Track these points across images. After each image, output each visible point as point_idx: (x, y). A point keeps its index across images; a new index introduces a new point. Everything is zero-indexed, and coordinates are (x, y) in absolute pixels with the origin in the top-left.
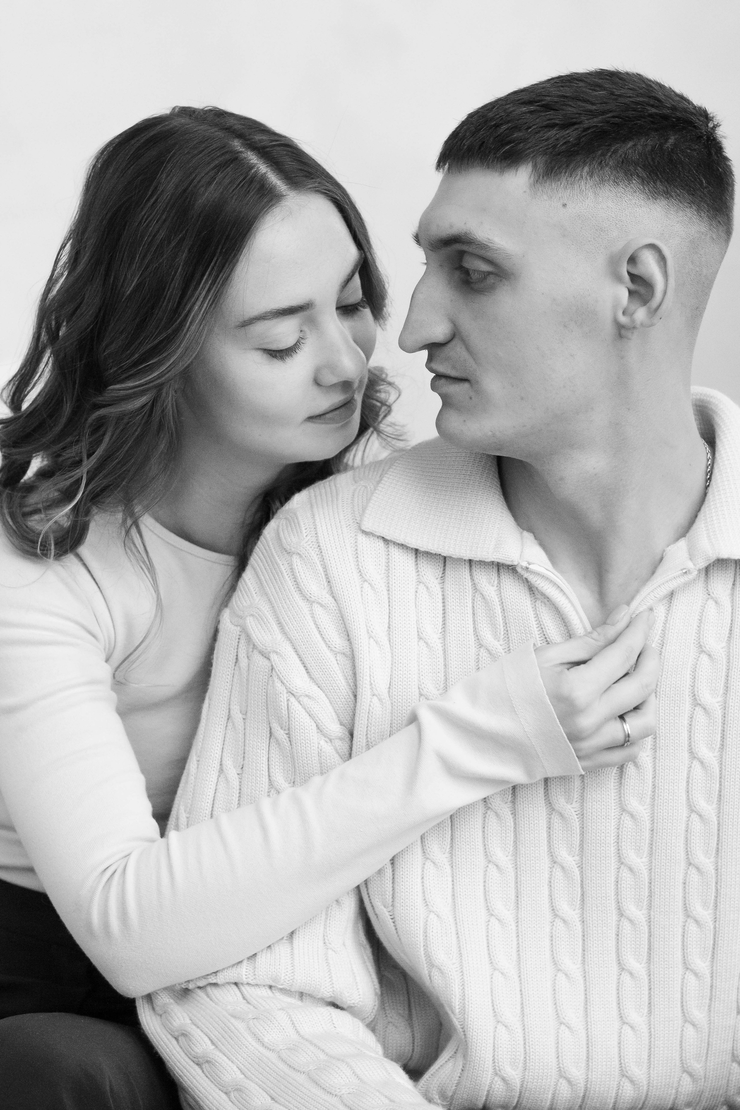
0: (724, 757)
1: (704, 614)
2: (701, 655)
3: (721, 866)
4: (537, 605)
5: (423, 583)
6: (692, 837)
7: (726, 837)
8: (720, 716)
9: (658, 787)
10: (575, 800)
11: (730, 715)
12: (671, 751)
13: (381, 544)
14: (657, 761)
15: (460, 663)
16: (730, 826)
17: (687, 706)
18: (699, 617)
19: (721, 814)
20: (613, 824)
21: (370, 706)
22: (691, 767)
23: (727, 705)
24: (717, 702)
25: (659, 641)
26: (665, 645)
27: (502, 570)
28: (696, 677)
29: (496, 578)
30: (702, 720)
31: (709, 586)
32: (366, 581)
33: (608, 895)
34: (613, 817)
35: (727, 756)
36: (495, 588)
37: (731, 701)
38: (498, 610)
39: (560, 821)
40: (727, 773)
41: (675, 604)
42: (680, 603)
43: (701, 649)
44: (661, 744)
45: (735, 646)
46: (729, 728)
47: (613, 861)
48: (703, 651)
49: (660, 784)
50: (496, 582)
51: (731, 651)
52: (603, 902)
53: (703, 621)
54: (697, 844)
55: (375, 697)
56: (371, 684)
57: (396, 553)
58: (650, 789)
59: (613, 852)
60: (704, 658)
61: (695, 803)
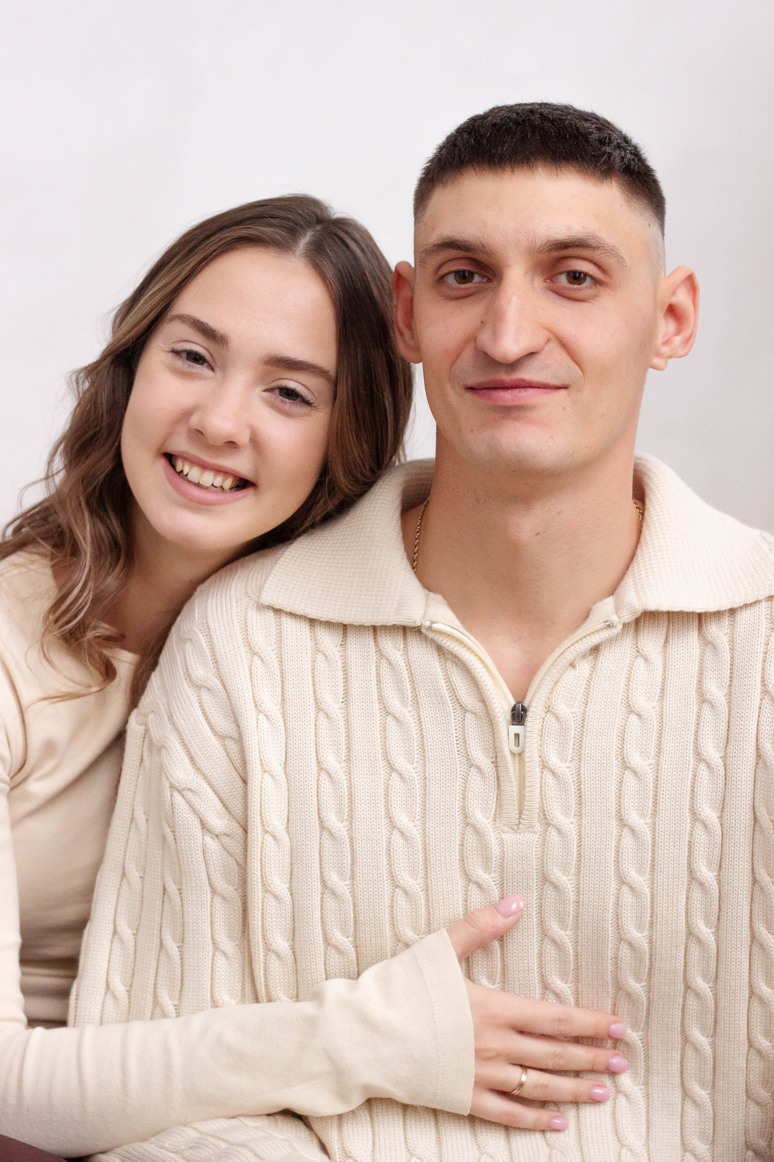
0: (657, 823)
1: (633, 672)
2: (631, 716)
3: (656, 940)
4: (448, 665)
5: (321, 652)
6: (624, 911)
7: (661, 909)
8: (652, 779)
9: (584, 857)
10: (494, 870)
11: (663, 777)
12: (598, 818)
13: (271, 614)
14: (583, 829)
15: (363, 732)
16: (665, 898)
17: (615, 770)
18: (627, 675)
19: (655, 885)
20: (535, 894)
21: (262, 782)
22: (621, 835)
23: (660, 768)
24: (649, 765)
25: (583, 700)
26: (589, 704)
27: (408, 634)
28: (625, 739)
29: (402, 643)
30: (632, 785)
31: (639, 643)
32: (255, 654)
33: (530, 968)
34: (536, 887)
35: (661, 822)
36: (401, 652)
37: (664, 763)
38: (405, 675)
39: (478, 892)
40: (661, 840)
41: (600, 661)
42: (607, 657)
43: (630, 710)
44: (587, 811)
45: (668, 706)
46: (662, 792)
47: (536, 933)
48: (632, 711)
49: (586, 853)
50: (402, 646)
51: (664, 710)
52: (526, 975)
53: (632, 679)
54: (629, 918)
55: (266, 774)
56: (261, 760)
57: (288, 622)
58: (575, 858)
59: (535, 923)
60: (633, 718)
61: (626, 874)
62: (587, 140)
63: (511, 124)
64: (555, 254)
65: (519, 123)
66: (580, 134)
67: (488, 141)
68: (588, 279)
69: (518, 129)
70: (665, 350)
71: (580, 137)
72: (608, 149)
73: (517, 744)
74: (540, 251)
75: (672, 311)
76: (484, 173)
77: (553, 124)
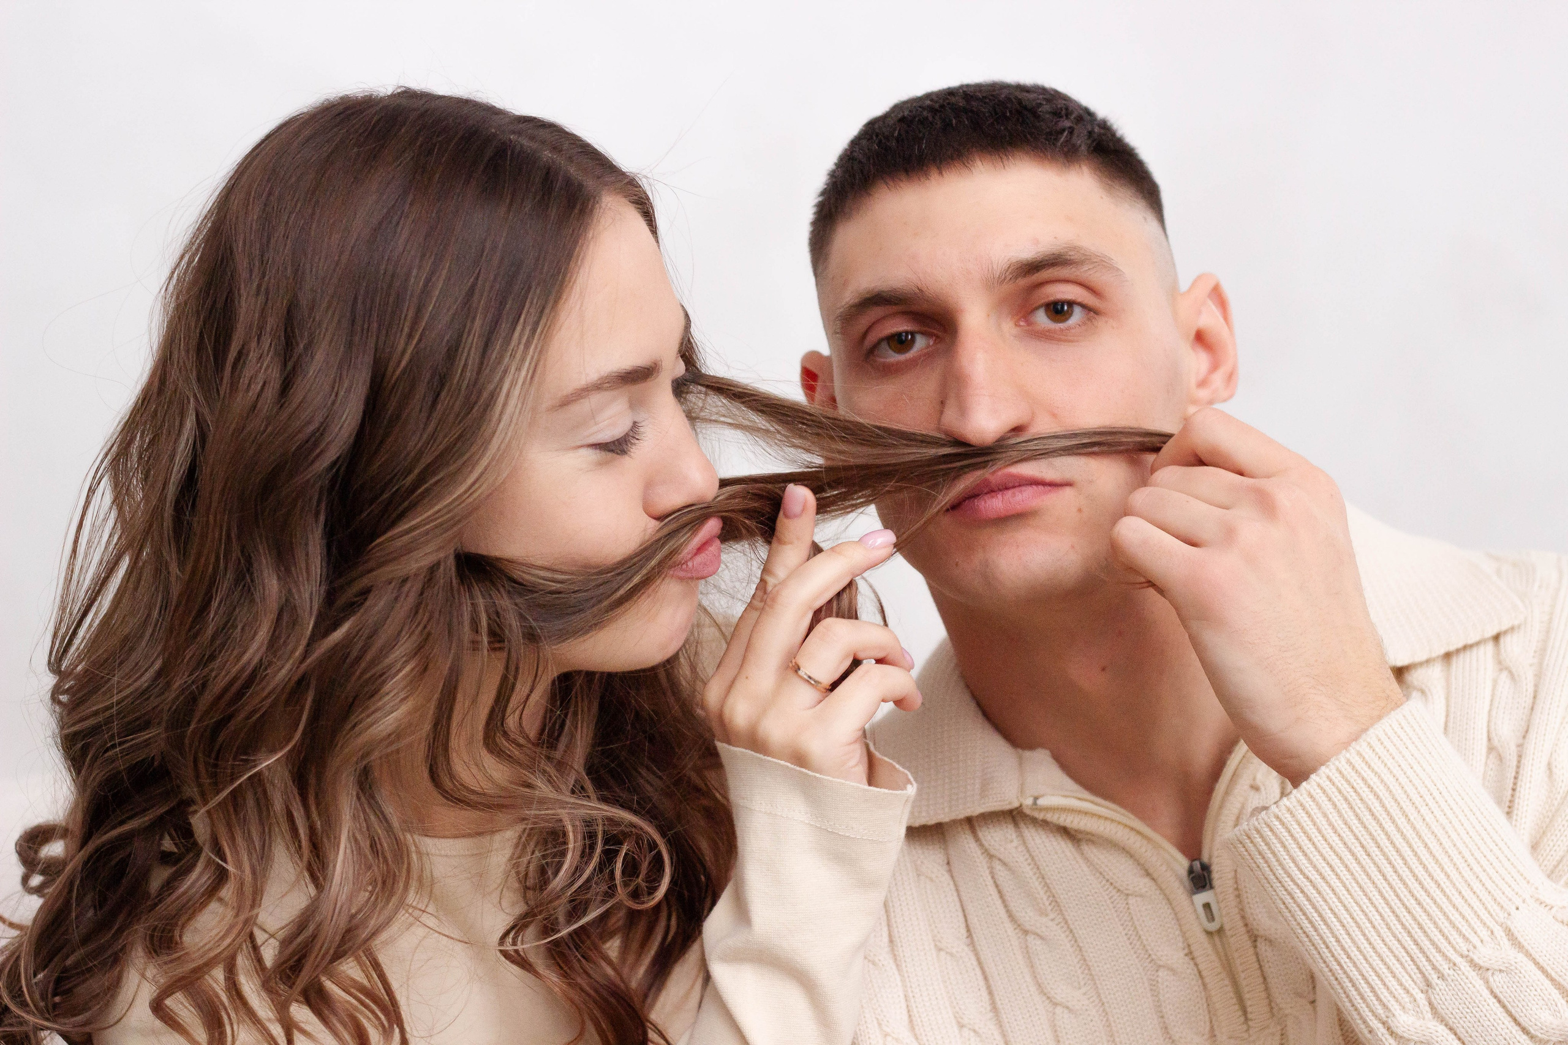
29: (1014, 831)
38: (1029, 872)
62: (1036, 116)
63: (925, 113)
64: (1023, 282)
65: (937, 110)
66: (1025, 108)
67: (898, 142)
68: (1077, 310)
69: (937, 117)
70: (1203, 394)
71: (1026, 113)
72: (1067, 124)
73: (1211, 917)
74: (1001, 281)
75: (1201, 338)
76: (902, 185)
77: (985, 103)
